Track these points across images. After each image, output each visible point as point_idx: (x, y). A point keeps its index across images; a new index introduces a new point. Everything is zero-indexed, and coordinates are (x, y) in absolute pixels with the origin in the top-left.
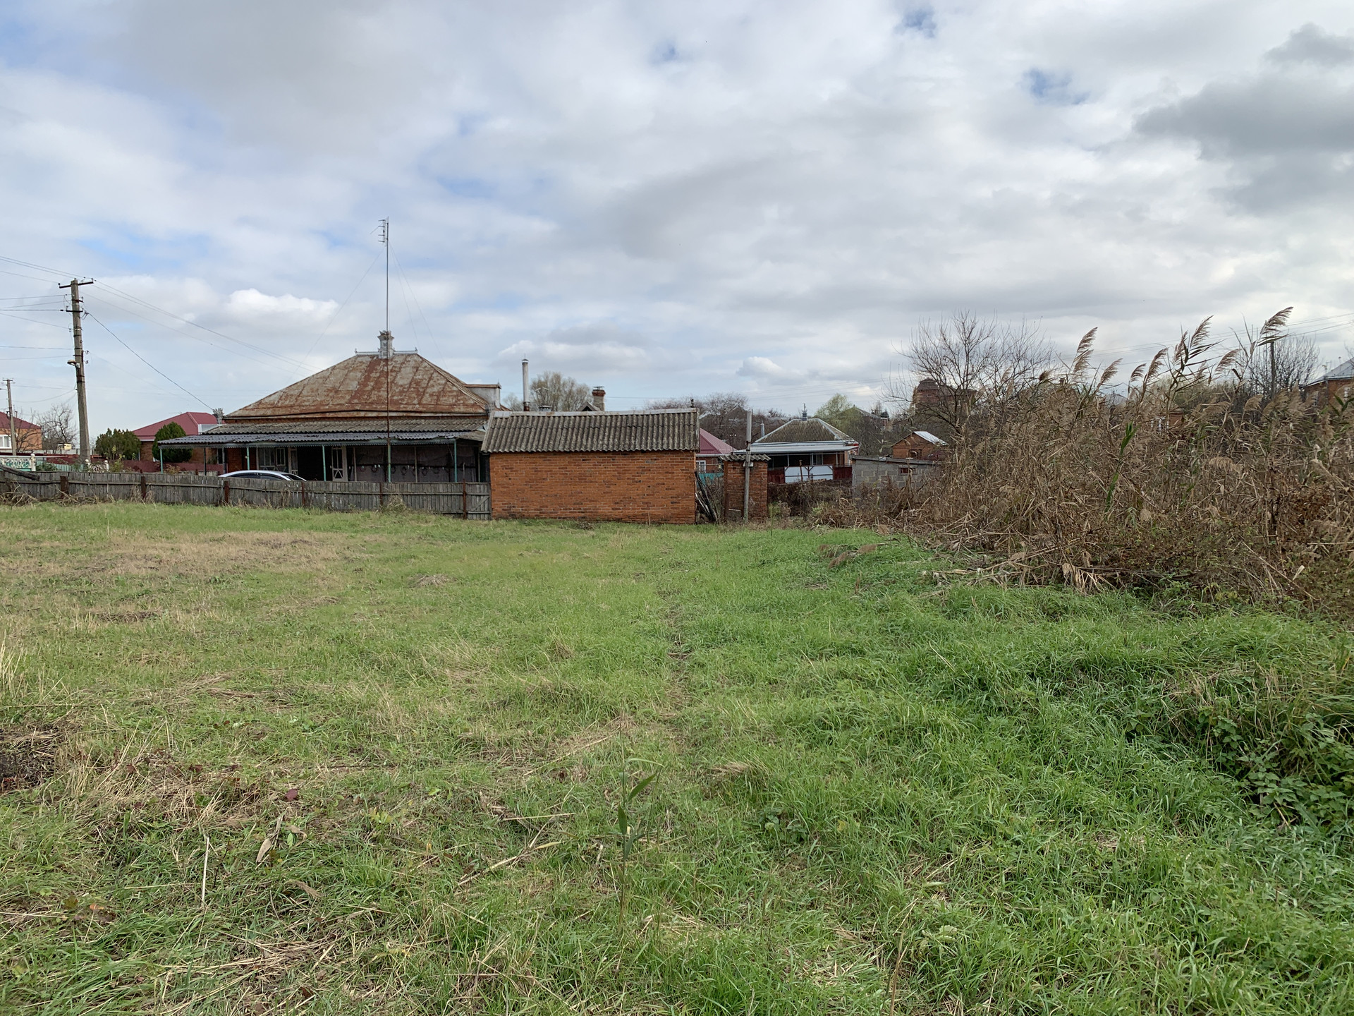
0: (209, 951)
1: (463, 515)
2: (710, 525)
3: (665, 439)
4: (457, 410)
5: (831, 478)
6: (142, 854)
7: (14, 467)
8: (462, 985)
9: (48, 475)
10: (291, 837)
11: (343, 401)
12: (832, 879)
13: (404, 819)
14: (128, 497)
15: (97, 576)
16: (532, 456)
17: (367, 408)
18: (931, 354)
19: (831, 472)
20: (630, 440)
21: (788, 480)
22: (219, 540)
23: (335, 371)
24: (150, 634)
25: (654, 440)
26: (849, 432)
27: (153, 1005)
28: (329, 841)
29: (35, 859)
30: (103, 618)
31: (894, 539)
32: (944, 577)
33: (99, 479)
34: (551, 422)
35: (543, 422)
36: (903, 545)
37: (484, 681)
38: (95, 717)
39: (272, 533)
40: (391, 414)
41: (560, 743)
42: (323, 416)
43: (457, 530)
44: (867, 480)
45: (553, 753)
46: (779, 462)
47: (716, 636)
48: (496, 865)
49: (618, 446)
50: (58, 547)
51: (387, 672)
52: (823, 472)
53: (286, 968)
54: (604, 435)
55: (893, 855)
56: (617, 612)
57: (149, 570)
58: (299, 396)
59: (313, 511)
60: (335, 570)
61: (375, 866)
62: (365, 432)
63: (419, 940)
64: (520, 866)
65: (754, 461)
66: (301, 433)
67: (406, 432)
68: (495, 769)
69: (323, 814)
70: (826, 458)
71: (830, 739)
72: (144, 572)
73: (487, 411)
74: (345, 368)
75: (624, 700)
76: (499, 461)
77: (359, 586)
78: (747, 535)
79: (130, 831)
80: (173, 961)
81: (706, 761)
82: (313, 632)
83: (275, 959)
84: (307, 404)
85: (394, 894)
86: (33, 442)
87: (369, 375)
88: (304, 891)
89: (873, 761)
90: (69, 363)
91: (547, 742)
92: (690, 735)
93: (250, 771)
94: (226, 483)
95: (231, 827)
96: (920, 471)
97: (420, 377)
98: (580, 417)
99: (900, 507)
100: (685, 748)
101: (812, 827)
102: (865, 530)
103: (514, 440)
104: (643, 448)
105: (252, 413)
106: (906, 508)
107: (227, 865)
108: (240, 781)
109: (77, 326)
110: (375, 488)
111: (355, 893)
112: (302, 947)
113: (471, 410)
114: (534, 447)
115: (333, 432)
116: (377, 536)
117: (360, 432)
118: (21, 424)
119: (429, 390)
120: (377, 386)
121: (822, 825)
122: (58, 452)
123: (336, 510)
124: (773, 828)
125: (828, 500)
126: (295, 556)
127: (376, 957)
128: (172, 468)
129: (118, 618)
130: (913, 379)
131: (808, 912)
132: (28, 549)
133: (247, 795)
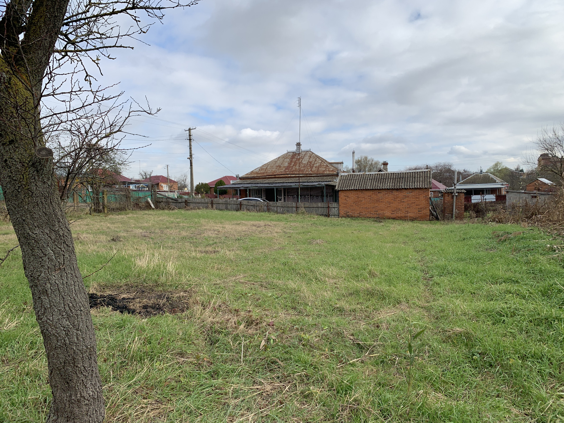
0: (245, 381)
1: (328, 216)
2: (437, 221)
3: (416, 183)
4: (326, 173)
5: (495, 200)
6: (220, 341)
7: (170, 196)
8: (342, 409)
9: (181, 200)
10: (272, 340)
11: (282, 170)
12: (508, 385)
13: (315, 338)
14: (207, 208)
15: (198, 237)
16: (357, 191)
17: (291, 173)
18: (548, 141)
19: (495, 198)
20: (399, 184)
21: (473, 201)
22: (238, 224)
23: (279, 159)
24: (218, 259)
25: (411, 184)
26: (503, 178)
27: (227, 399)
28: (286, 343)
29: (185, 339)
30: (201, 252)
31: (531, 229)
32: (559, 248)
33: (197, 201)
34: (365, 177)
35: (361, 177)
36: (536, 232)
37: (342, 284)
38: (201, 288)
39: (257, 222)
40: (300, 175)
41: (376, 313)
42: (275, 176)
43: (325, 222)
44: (514, 202)
45: (373, 316)
46: (469, 193)
47: (444, 271)
48: (352, 361)
49: (394, 186)
50: (185, 225)
51: (303, 278)
52: (491, 198)
53: (273, 391)
54: (388, 182)
55: (539, 378)
56: (396, 258)
57: (215, 235)
58: (266, 169)
59: (271, 213)
60: (281, 237)
61: (304, 356)
62: (290, 182)
63: (323, 388)
64: (362, 362)
65: (458, 193)
66: (267, 183)
67: (306, 182)
68: (349, 321)
69: (283, 332)
70: (492, 191)
71: (504, 321)
72: (214, 235)
73: (338, 173)
74: (283, 157)
75: (403, 296)
76: (343, 194)
77: (290, 243)
78: (455, 226)
79: (215, 332)
80: (233, 383)
81: (443, 326)
82: (274, 260)
83: (269, 388)
84: (269, 172)
85: (312, 368)
86: (175, 187)
87: (292, 160)
88: (278, 362)
89: (527, 333)
90: (188, 158)
91: (370, 312)
92: (434, 314)
93: (256, 313)
94: (240, 202)
95: (250, 334)
96: (543, 197)
97: (311, 160)
98: (377, 174)
99: (532, 214)
100: (432, 320)
101: (496, 361)
102: (515, 225)
103: (349, 185)
104: (406, 187)
105: (250, 176)
106: (536, 215)
107: (249, 349)
108: (253, 317)
109: (190, 145)
110: (294, 204)
111: (297, 365)
112: (278, 384)
113: (331, 173)
114: (357, 187)
115: (279, 183)
116: (295, 223)
117: (288, 182)
118: (171, 181)
119: (315, 165)
120: (295, 164)
121: (501, 360)
122: (183, 191)
123: (280, 213)
124: (477, 359)
125: (494, 210)
126: (266, 231)
127: (307, 392)
128: (221, 197)
129: (206, 252)
130: (538, 153)
131: (496, 399)
132: (175, 226)
133: (255, 322)
